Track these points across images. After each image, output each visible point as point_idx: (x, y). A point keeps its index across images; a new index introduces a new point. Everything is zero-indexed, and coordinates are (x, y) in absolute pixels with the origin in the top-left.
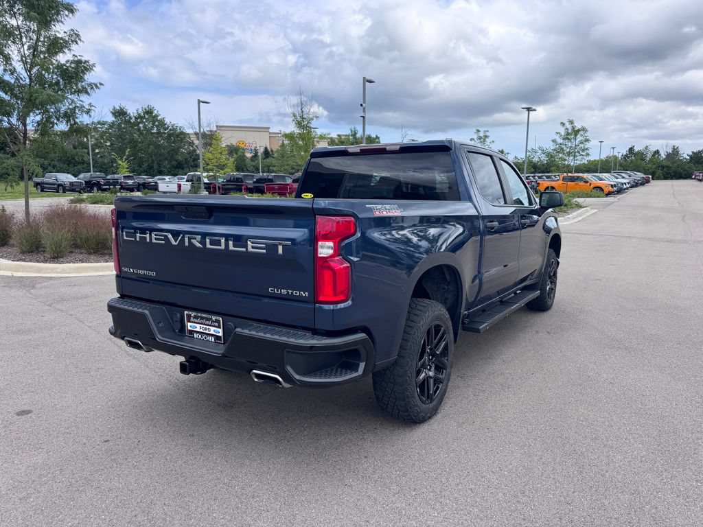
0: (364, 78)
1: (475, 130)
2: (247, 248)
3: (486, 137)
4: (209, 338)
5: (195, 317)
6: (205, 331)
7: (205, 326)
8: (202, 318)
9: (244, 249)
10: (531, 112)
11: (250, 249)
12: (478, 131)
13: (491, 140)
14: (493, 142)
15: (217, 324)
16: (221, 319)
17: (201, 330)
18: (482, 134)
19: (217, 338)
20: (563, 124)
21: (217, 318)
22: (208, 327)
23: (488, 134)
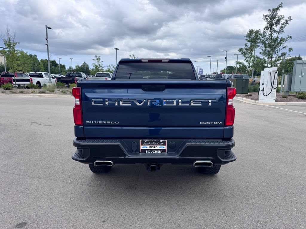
0: (46, 26)
1: (95, 56)
2: (190, 104)
3: (100, 59)
4: (157, 152)
5: (147, 142)
6: (153, 148)
7: (153, 146)
8: (152, 142)
9: (189, 105)
10: (117, 50)
11: (192, 104)
12: (96, 56)
13: (102, 61)
14: (103, 61)
15: (163, 144)
16: (166, 141)
17: (151, 148)
18: (98, 58)
19: (163, 151)
20: (131, 56)
21: (164, 140)
22: (155, 146)
23: (100, 58)
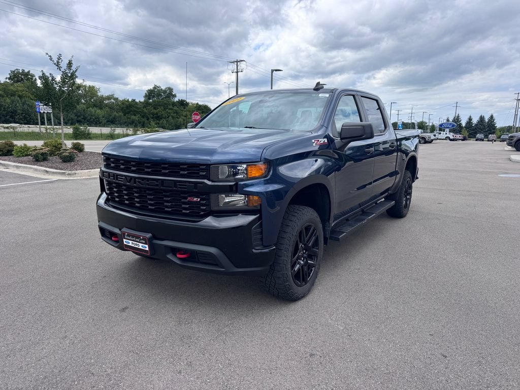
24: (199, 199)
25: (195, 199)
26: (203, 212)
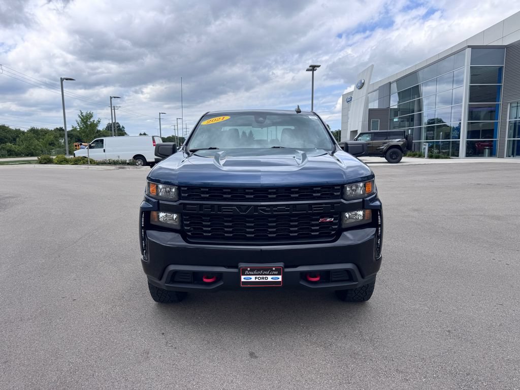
24: (333, 219)
25: (328, 220)
26: (333, 231)
